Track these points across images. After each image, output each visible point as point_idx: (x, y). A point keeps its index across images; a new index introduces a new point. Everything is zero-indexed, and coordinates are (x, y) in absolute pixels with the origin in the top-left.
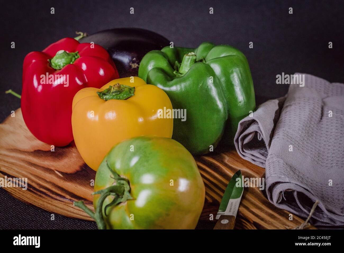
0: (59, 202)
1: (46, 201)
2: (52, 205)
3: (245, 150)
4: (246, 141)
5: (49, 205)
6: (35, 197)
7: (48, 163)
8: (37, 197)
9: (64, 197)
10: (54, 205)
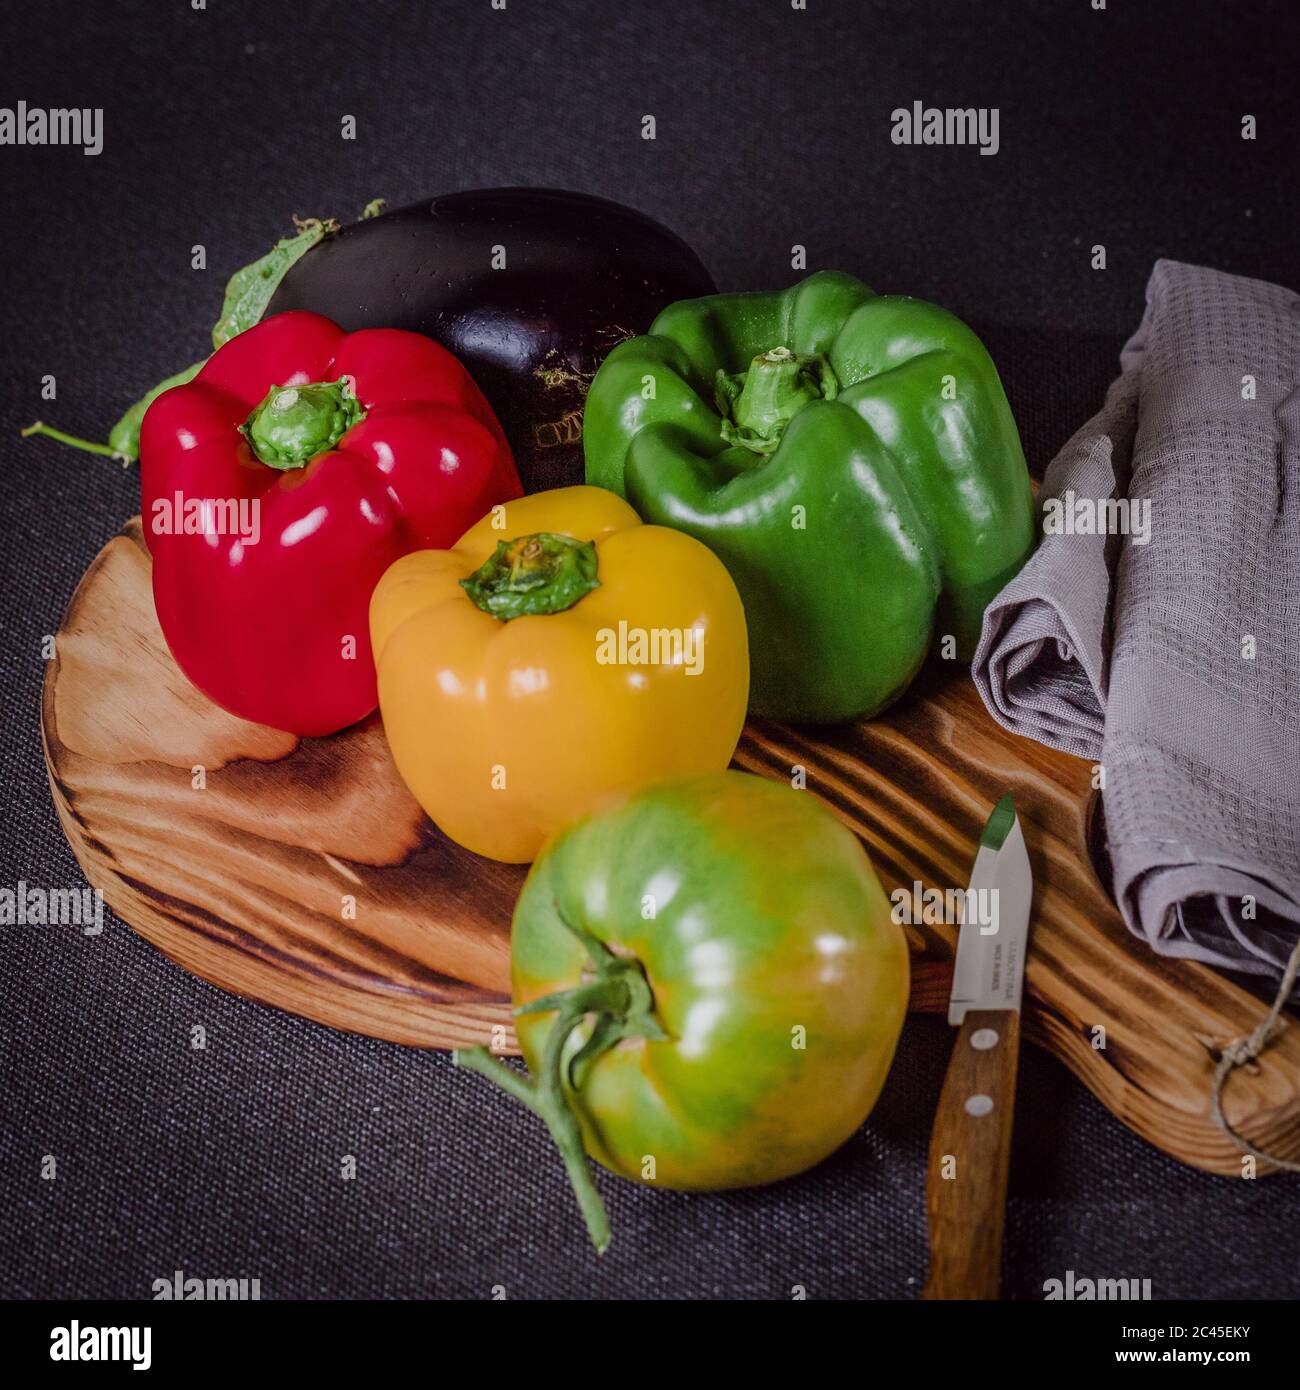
0: (373, 998)
1: (318, 993)
2: (344, 1006)
3: (1014, 700)
4: (1016, 667)
5: (333, 1008)
6: (275, 978)
7: (288, 820)
8: (285, 978)
9: (388, 980)
10: (352, 1009)
